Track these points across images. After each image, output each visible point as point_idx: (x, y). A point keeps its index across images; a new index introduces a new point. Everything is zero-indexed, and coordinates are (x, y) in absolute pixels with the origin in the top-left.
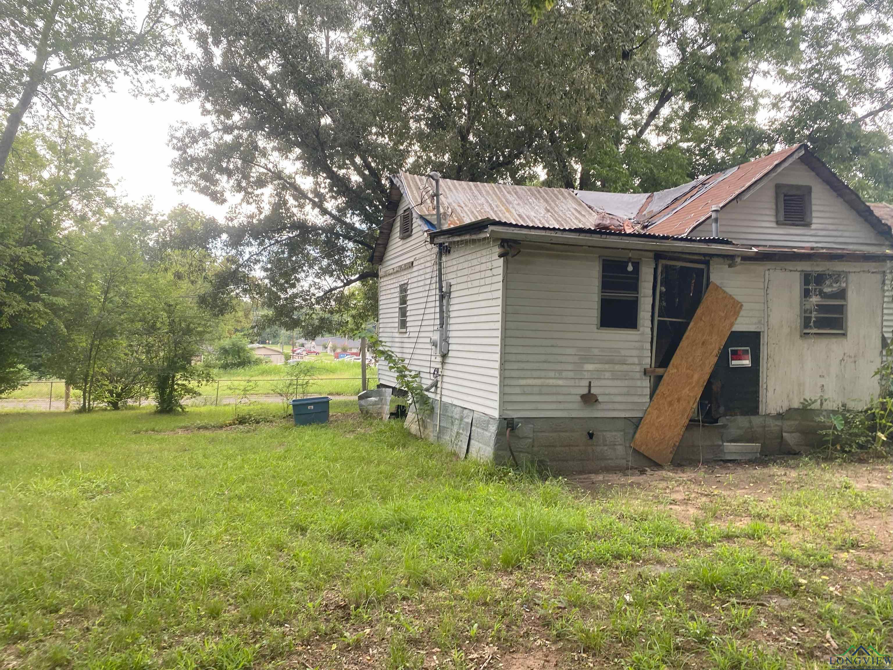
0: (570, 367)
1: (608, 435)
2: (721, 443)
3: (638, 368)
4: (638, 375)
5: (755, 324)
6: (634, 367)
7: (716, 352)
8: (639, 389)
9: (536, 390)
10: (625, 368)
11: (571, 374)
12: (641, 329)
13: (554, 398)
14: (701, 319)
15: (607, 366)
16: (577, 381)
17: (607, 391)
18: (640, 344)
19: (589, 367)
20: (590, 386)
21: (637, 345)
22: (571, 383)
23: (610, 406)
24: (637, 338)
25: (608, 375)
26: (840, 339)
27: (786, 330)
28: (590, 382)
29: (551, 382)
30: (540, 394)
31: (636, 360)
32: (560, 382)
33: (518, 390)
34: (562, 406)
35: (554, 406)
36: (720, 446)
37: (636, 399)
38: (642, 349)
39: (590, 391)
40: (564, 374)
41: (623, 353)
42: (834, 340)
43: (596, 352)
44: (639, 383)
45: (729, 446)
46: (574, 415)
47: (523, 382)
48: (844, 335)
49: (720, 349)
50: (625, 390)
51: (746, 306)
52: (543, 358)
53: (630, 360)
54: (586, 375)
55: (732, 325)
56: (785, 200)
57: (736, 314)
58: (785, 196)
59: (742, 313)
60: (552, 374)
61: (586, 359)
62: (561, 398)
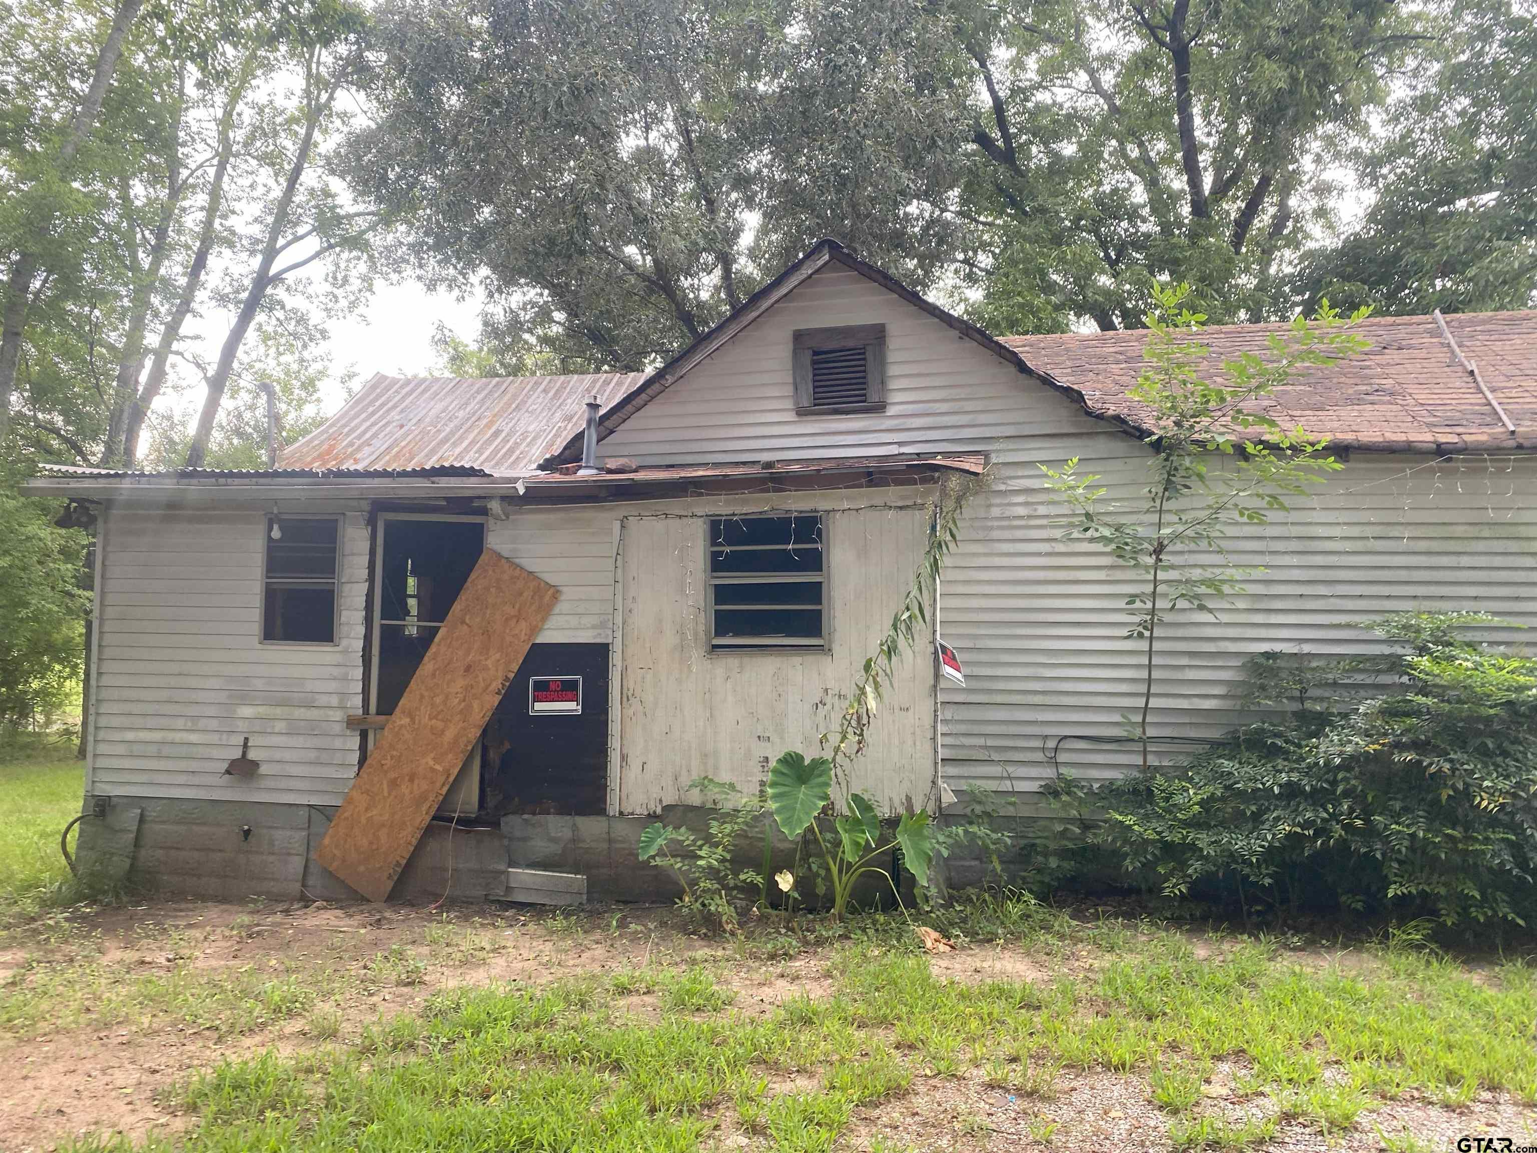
0: (212, 711)
1: (279, 835)
2: (502, 867)
3: (338, 715)
4: (337, 728)
5: (594, 627)
6: (331, 713)
7: (496, 685)
8: (338, 755)
9: (152, 750)
10: (313, 714)
11: (214, 724)
12: (344, 643)
13: (182, 765)
14: (463, 622)
15: (278, 711)
16: (225, 736)
17: (278, 755)
18: (342, 670)
19: (246, 711)
20: (245, 746)
21: (336, 672)
22: (214, 738)
23: (283, 784)
24: (338, 658)
25: (280, 726)
26: (810, 659)
27: (670, 639)
28: (246, 739)
29: (178, 737)
30: (159, 757)
31: (334, 701)
32: (194, 738)
33: (121, 749)
34: (196, 780)
35: (182, 779)
36: (503, 872)
37: (332, 773)
38: (345, 679)
39: (244, 754)
40: (202, 723)
41: (309, 686)
42: (797, 660)
43: (259, 684)
44: (338, 743)
45: (522, 875)
46: (216, 795)
47: (130, 736)
48: (824, 650)
49: (507, 679)
50: (312, 755)
51: (568, 593)
52: (164, 695)
53: (323, 700)
54: (242, 726)
55: (535, 630)
56: (814, 363)
57: (546, 611)
58: (815, 353)
59: (562, 607)
60: (180, 723)
61: (244, 697)
62: (194, 766)
